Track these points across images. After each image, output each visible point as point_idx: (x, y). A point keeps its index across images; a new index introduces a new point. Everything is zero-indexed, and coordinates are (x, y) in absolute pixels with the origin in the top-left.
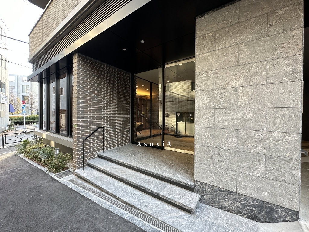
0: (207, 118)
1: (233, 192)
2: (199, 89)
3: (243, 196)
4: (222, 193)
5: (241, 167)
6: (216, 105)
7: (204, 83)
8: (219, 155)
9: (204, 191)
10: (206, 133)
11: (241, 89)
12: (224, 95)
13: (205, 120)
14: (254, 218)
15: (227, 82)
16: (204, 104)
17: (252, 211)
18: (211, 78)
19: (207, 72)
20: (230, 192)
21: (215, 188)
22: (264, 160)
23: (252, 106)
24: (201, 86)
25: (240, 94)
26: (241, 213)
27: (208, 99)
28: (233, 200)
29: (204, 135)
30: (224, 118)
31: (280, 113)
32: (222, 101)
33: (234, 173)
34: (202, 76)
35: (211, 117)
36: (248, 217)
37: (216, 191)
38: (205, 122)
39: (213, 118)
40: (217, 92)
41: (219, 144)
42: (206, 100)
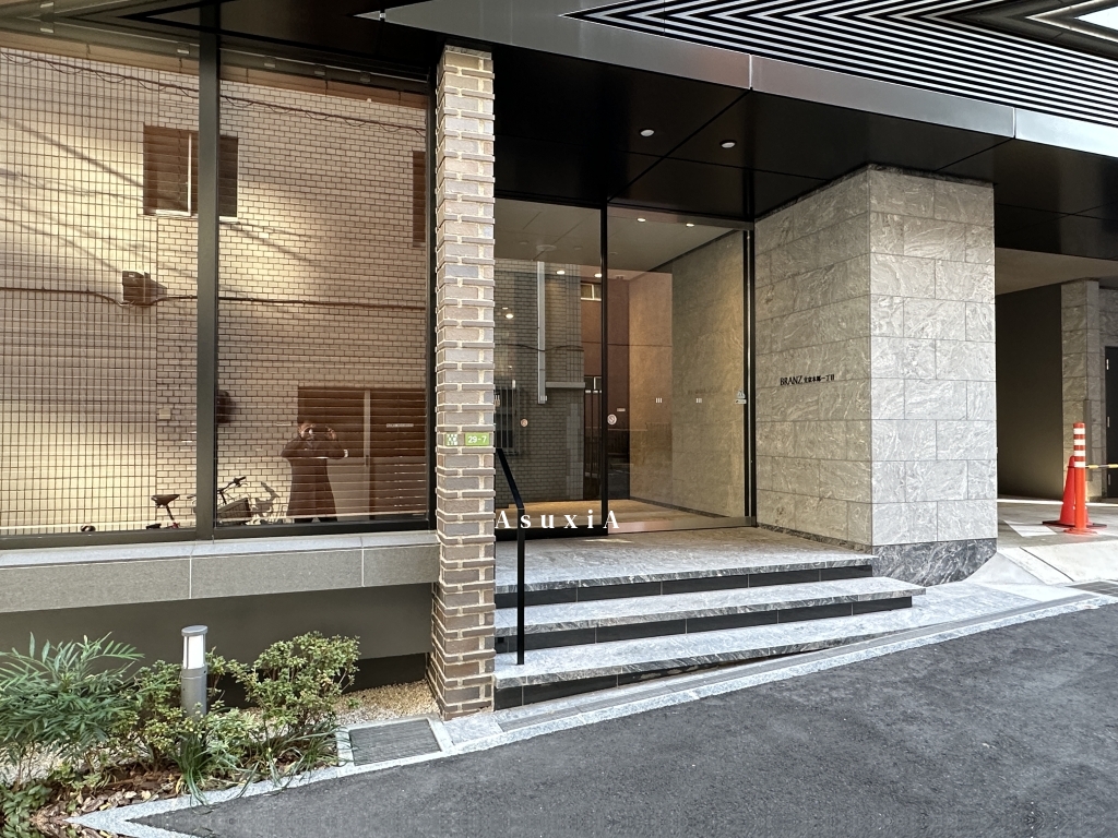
0: (893, 400)
1: (932, 543)
2: (877, 332)
3: (945, 544)
4: (919, 552)
5: (943, 491)
6: (906, 370)
7: (887, 320)
8: (913, 476)
9: (889, 563)
10: (891, 431)
11: (939, 344)
12: (918, 352)
13: (889, 403)
14: (957, 577)
15: (921, 326)
16: (887, 367)
17: (955, 564)
18: (898, 312)
19: (892, 297)
20: (927, 546)
21: (907, 548)
22: (966, 469)
23: (952, 376)
24: (881, 326)
25: (938, 354)
26: (943, 577)
27: (894, 357)
28: (933, 560)
29: (889, 437)
30: (919, 399)
31: (979, 390)
32: (914, 363)
33: (935, 504)
34: (883, 304)
35: (899, 396)
36: (951, 581)
37: (908, 555)
38: (889, 407)
39: (902, 399)
40: (907, 343)
41: (913, 453)
42: (890, 360)
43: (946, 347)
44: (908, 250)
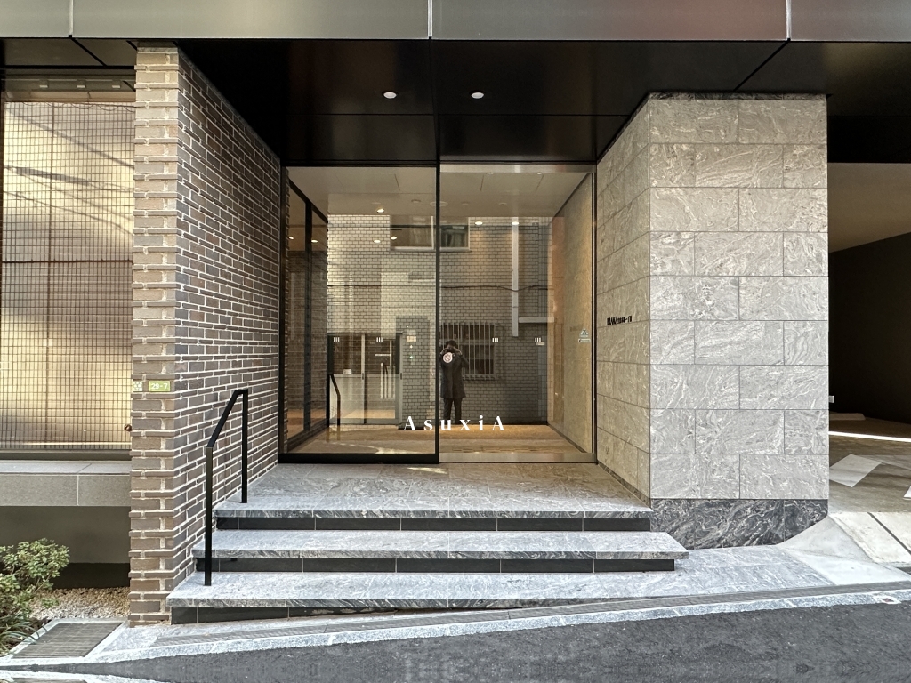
0: (679, 343)
1: (733, 501)
2: (659, 271)
3: (752, 502)
4: (713, 509)
5: (748, 443)
6: (697, 311)
7: (672, 258)
8: (706, 426)
9: (673, 518)
10: (677, 377)
11: (743, 280)
12: (714, 291)
13: (674, 346)
14: (768, 540)
15: (719, 262)
16: (671, 308)
17: (765, 526)
18: (687, 249)
19: (678, 234)
20: (726, 503)
21: (698, 504)
22: (782, 419)
23: (762, 316)
24: (663, 264)
25: (742, 292)
26: (748, 539)
27: (681, 297)
28: (734, 518)
29: (673, 382)
30: (714, 341)
32: (709, 303)
33: (735, 458)
34: (667, 241)
35: (687, 339)
36: (759, 544)
37: (700, 510)
38: (675, 350)
39: (692, 342)
40: (698, 282)
41: (706, 401)
42: (676, 300)
43: (755, 283)
44: (701, 180)
